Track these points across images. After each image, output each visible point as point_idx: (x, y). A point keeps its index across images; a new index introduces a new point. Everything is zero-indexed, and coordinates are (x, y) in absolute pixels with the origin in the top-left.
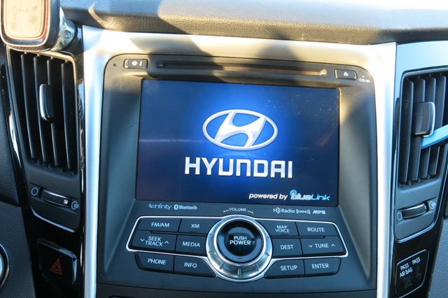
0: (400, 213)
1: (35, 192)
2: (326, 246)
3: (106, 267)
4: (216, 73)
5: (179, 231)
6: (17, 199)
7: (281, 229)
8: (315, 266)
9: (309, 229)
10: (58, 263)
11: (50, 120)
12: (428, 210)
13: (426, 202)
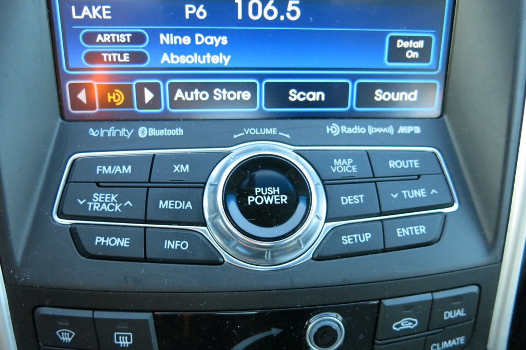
2: (421, 193)
5: (150, 180)
7: (343, 166)
8: (402, 232)
9: (392, 164)
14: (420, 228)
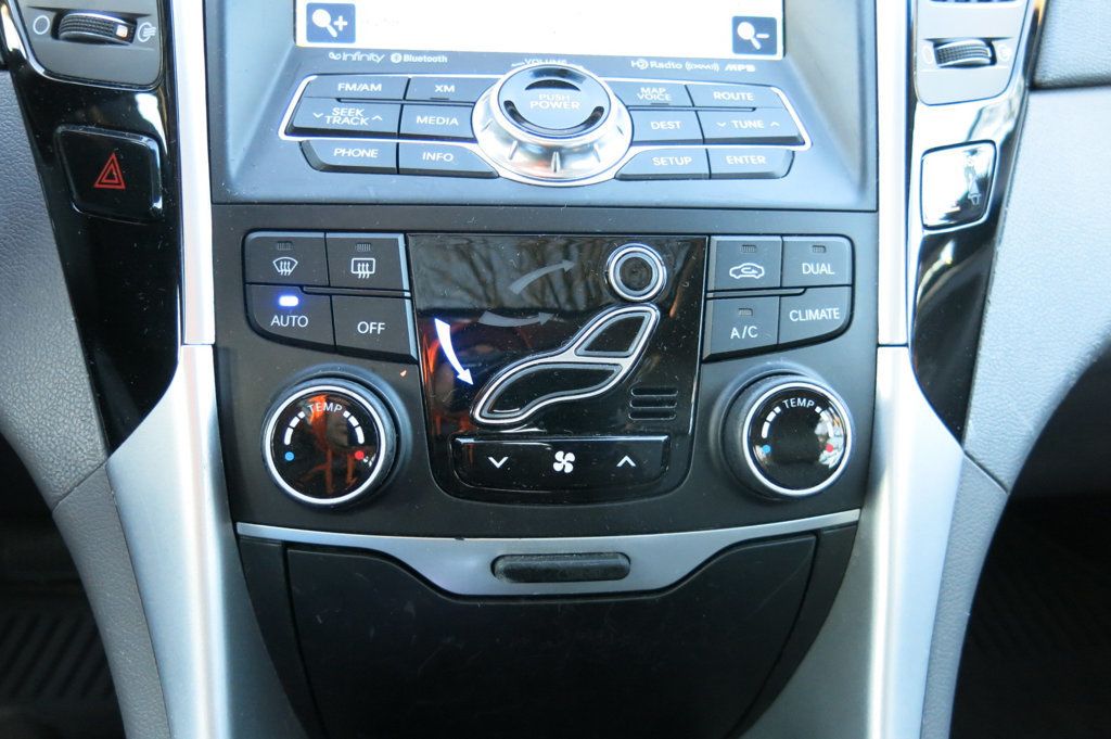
0: (929, 49)
3: (234, 168)
5: (405, 98)
7: (649, 95)
9: (718, 95)
12: (993, 61)
13: (989, 42)
14: (757, 158)
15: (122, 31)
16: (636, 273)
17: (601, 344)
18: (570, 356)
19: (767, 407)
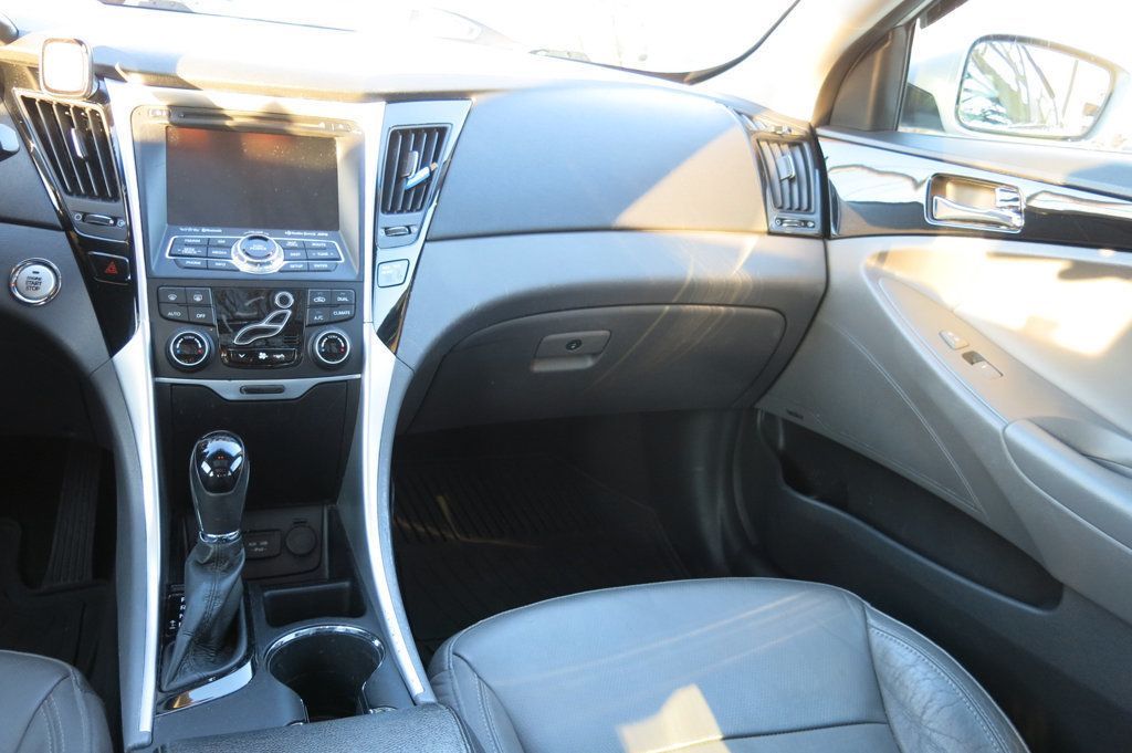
0: (383, 231)
1: (78, 217)
3: (153, 268)
4: (228, 123)
5: (208, 245)
6: (59, 223)
7: (289, 244)
8: (317, 266)
10: (112, 265)
11: (86, 159)
12: (410, 232)
13: (408, 227)
14: (324, 265)
15: (112, 222)
16: (284, 300)
17: (273, 321)
18: (263, 324)
19: (323, 338)
